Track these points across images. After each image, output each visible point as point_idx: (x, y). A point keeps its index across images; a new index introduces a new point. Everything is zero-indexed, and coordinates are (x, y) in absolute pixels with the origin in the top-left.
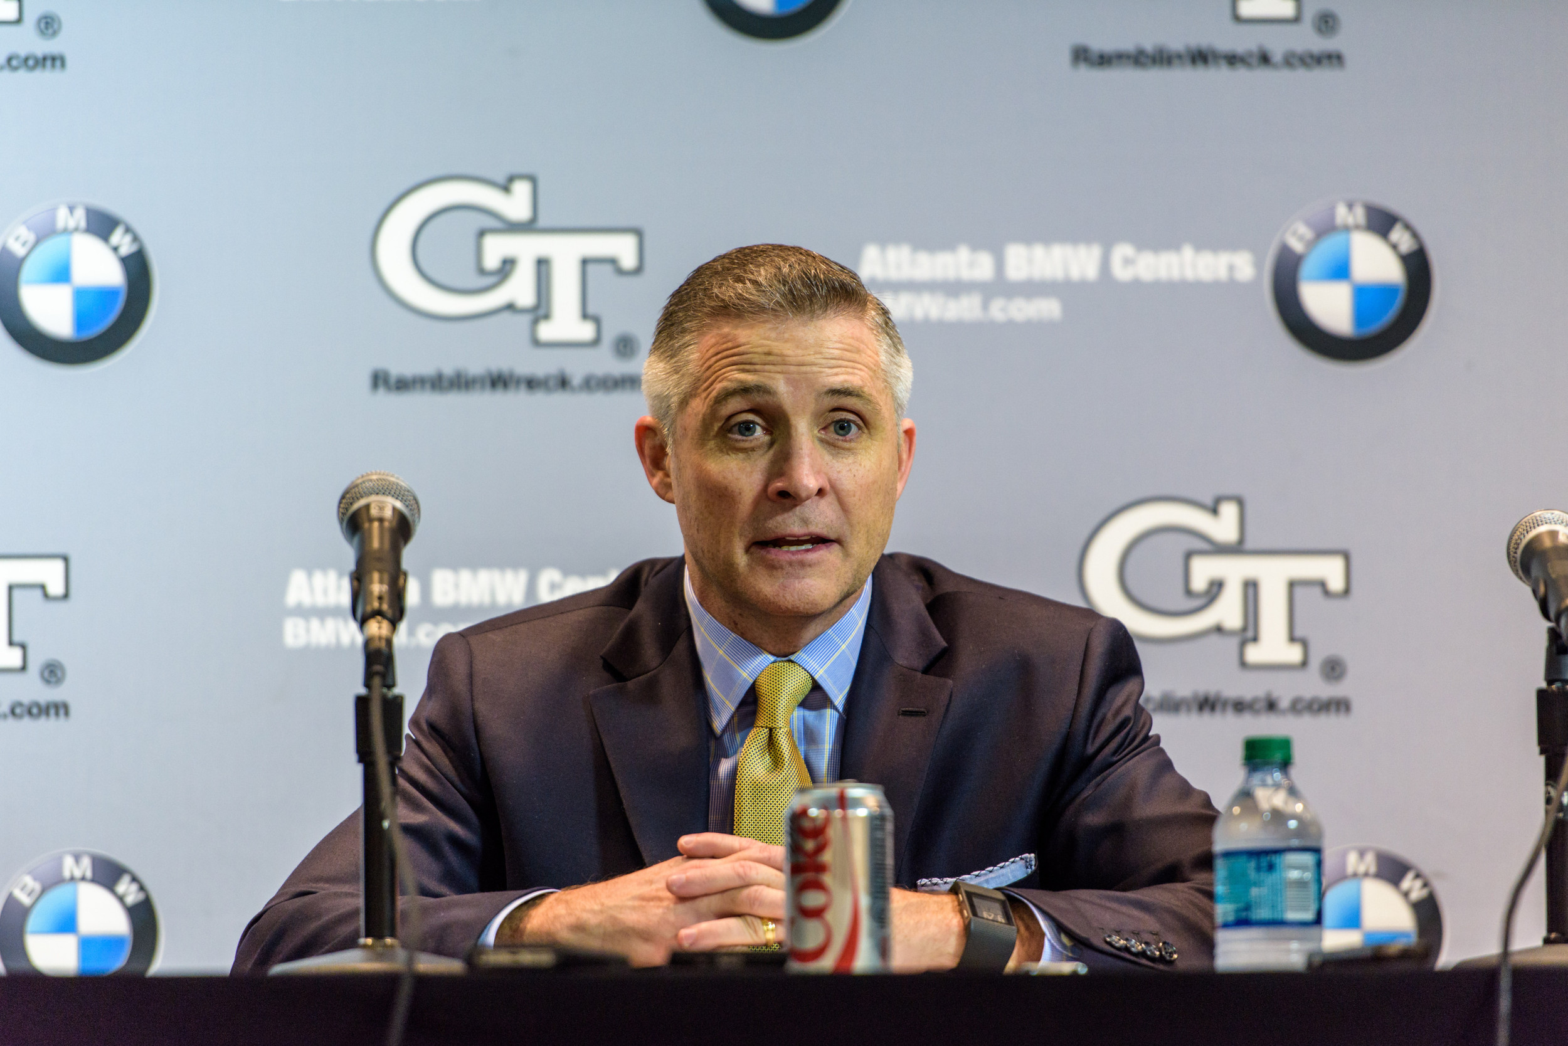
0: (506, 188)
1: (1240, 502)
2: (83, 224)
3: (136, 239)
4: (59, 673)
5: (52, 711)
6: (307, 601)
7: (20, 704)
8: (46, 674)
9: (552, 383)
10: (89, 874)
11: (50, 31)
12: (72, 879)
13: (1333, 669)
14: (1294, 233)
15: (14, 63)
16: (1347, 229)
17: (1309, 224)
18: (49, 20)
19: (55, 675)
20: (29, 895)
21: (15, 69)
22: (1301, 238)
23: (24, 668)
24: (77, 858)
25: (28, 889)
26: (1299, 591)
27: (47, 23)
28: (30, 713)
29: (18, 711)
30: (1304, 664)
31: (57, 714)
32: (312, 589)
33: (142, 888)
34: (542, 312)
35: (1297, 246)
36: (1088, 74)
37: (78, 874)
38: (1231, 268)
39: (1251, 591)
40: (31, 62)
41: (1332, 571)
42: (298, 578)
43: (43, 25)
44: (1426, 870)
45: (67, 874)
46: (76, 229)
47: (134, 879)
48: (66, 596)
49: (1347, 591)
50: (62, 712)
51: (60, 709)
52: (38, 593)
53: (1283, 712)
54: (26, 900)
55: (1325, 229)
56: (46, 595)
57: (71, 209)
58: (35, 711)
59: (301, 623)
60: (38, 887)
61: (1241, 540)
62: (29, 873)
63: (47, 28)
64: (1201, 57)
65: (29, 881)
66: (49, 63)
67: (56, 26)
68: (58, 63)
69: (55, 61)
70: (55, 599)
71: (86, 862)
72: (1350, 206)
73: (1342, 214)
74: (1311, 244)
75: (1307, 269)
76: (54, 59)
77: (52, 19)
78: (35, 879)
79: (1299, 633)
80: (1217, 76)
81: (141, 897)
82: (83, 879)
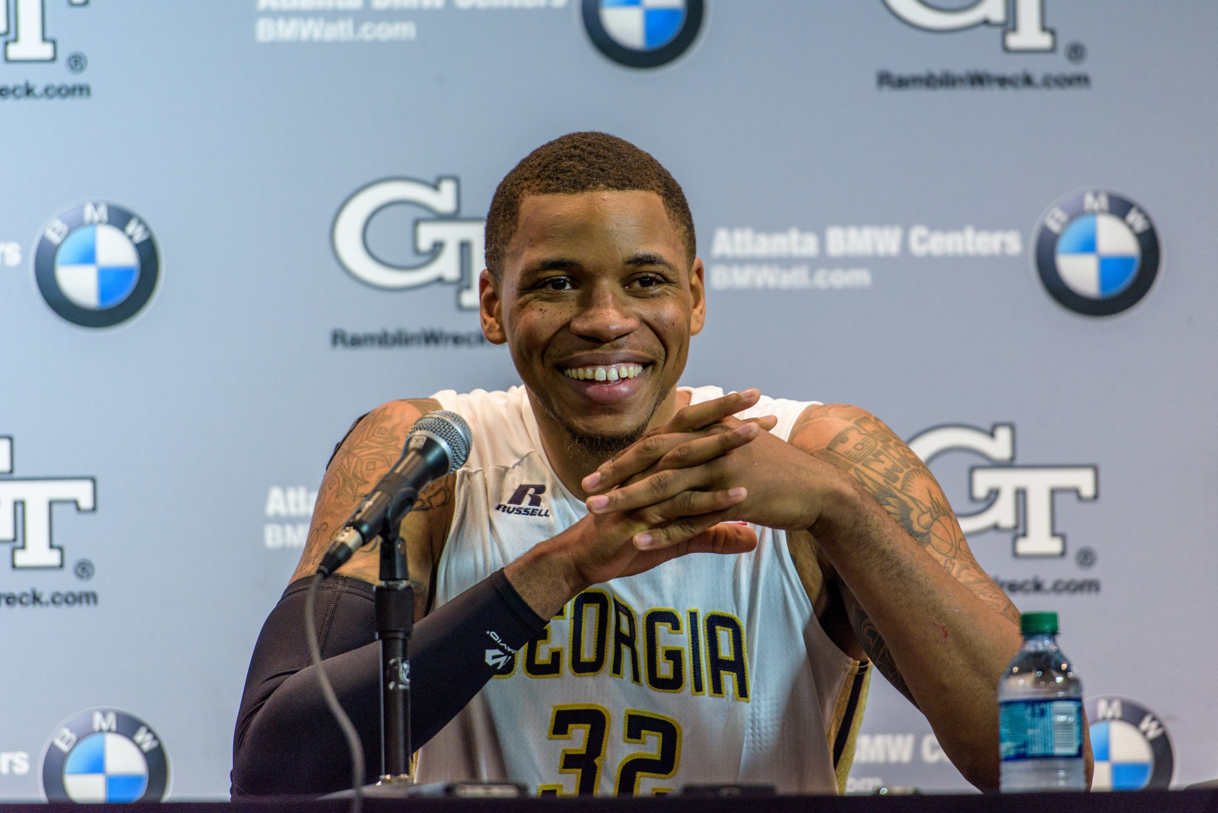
0: (435, 187)
1: (1012, 427)
2: (105, 217)
3: (147, 229)
4: (90, 570)
5: (84, 600)
6: (282, 510)
7: (58, 594)
8: (80, 570)
9: (473, 339)
10: (114, 727)
11: (79, 66)
12: (101, 731)
13: (1086, 557)
14: (1053, 217)
15: (50, 92)
16: (1093, 213)
17: (1064, 209)
18: (77, 59)
19: (87, 571)
20: (67, 743)
21: (51, 97)
22: (1058, 221)
23: (61, 566)
24: (104, 714)
25: (66, 739)
26: (1059, 497)
27: (76, 61)
28: (67, 601)
29: (57, 599)
30: (1063, 554)
31: (88, 602)
32: (286, 503)
33: (155, 738)
34: (464, 283)
35: (1055, 227)
36: (889, 94)
37: (105, 726)
38: (1003, 245)
39: (1021, 497)
40: (63, 92)
41: (1084, 481)
42: (276, 494)
43: (73, 63)
44: (1160, 714)
45: (96, 727)
46: (100, 222)
47: (149, 731)
48: (94, 509)
49: (1096, 497)
50: (91, 600)
51: (90, 598)
52: (72, 507)
53: (1047, 592)
54: (64, 748)
55: (1077, 213)
56: (78, 509)
57: (96, 206)
58: (70, 599)
59: (278, 528)
60: (74, 737)
61: (1013, 458)
62: (67, 726)
63: (76, 65)
64: (978, 80)
65: (67, 733)
66: (77, 92)
67: (83, 63)
68: (84, 92)
69: (82, 90)
70: (86, 511)
71: (112, 718)
72: (1096, 195)
73: (1090, 201)
74: (1066, 226)
75: (1063, 244)
76: (81, 89)
77: (80, 58)
78: (72, 731)
79: (1059, 529)
80: (992, 94)
81: (154, 744)
82: (109, 731)
